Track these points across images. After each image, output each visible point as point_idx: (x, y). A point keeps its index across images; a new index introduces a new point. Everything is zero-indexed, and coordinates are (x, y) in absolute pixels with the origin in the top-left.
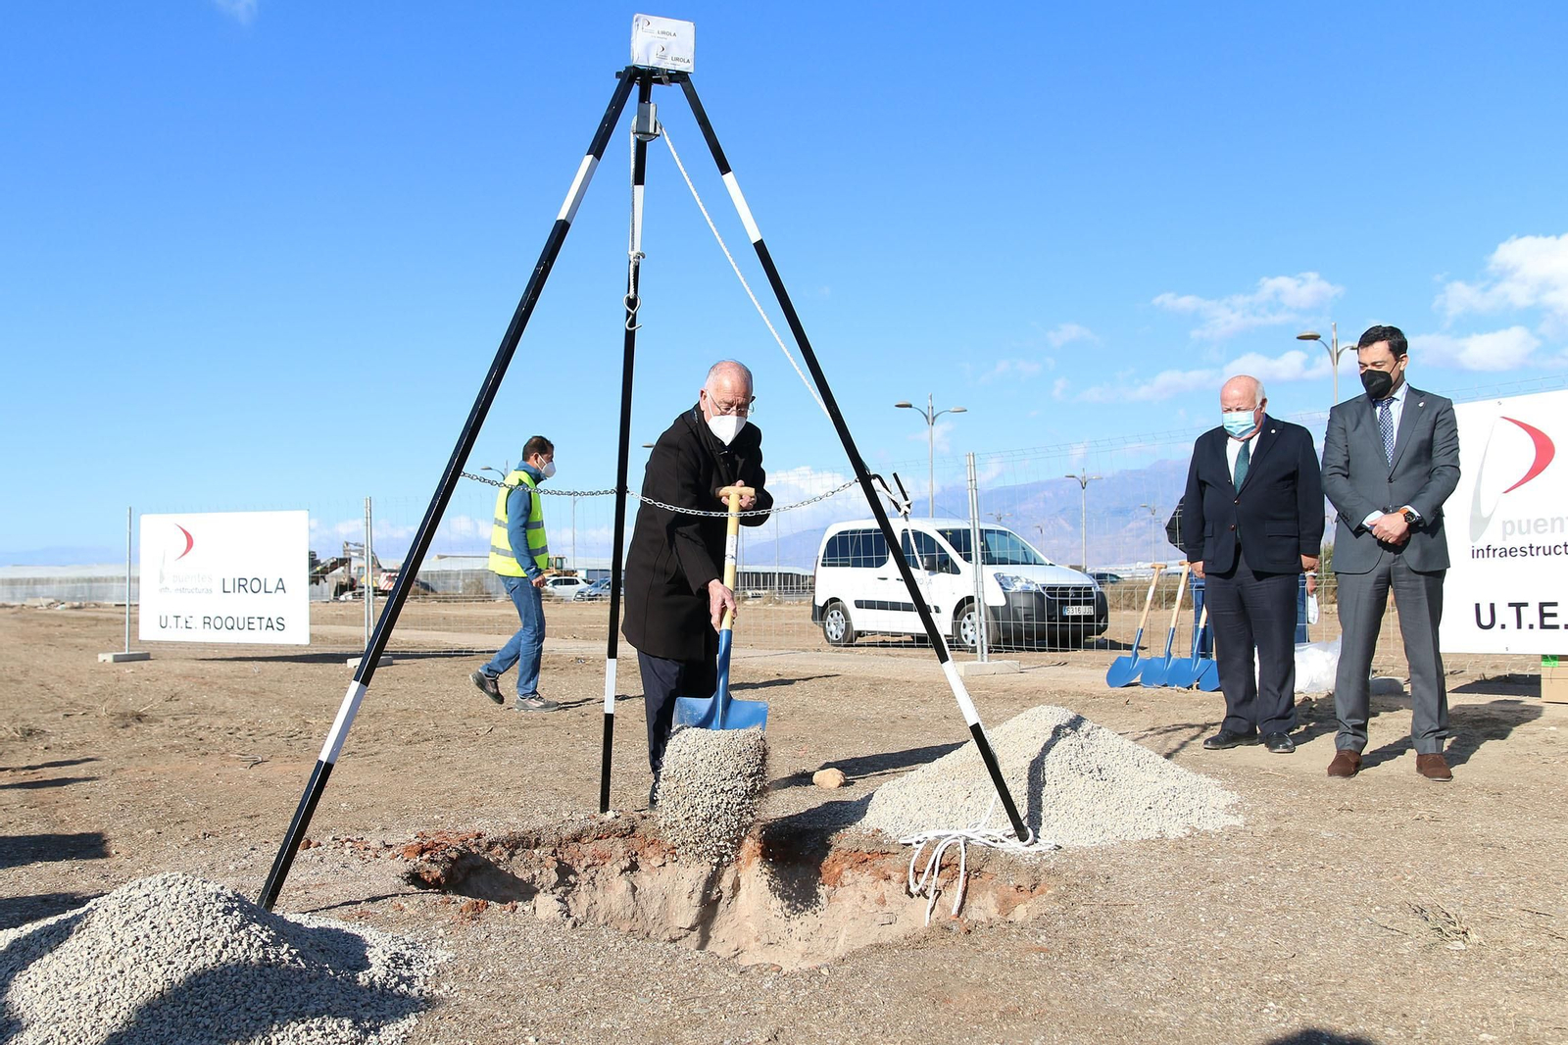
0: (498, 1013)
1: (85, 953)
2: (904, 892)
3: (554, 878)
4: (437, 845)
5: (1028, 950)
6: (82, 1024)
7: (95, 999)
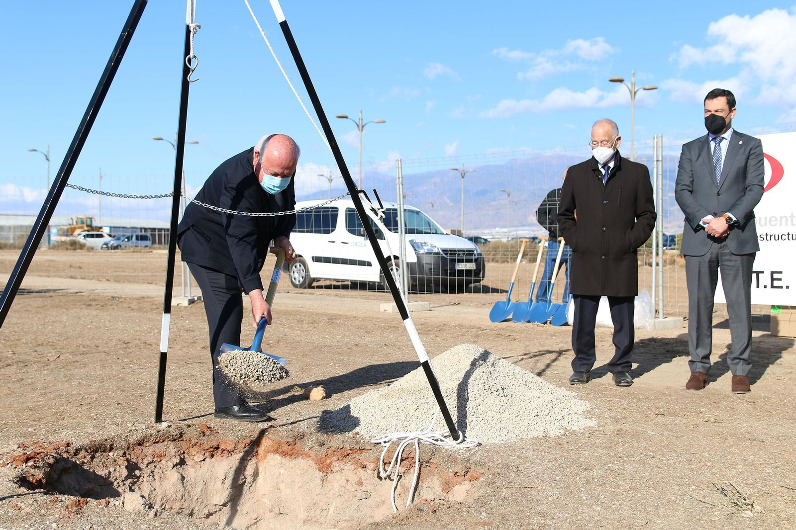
2: (376, 476)
3: (125, 473)
4: (38, 454)
5: (476, 524)
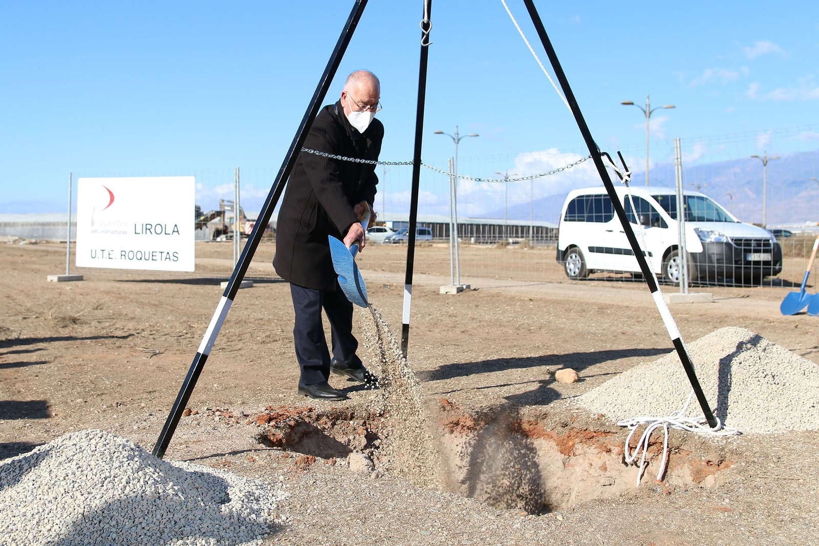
0: (320, 538)
1: (31, 484)
2: (621, 462)
3: (364, 442)
4: (281, 415)
5: (715, 509)
6: (27, 534)
7: (37, 517)
